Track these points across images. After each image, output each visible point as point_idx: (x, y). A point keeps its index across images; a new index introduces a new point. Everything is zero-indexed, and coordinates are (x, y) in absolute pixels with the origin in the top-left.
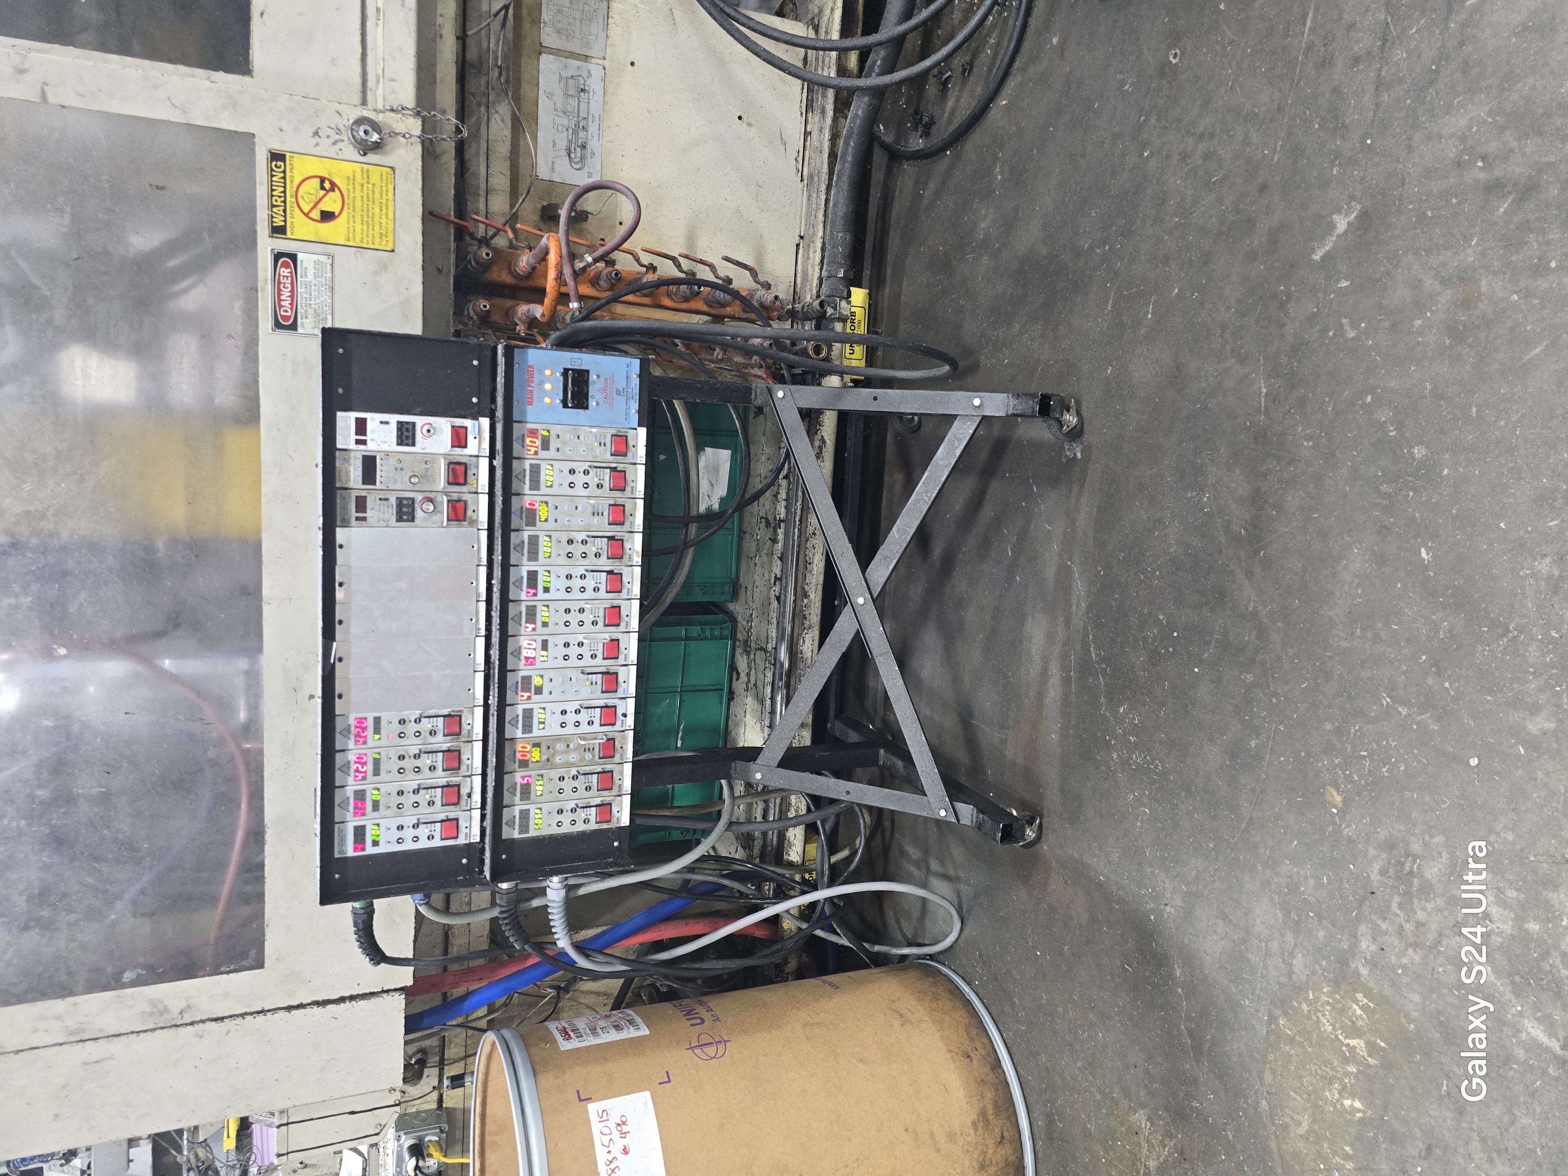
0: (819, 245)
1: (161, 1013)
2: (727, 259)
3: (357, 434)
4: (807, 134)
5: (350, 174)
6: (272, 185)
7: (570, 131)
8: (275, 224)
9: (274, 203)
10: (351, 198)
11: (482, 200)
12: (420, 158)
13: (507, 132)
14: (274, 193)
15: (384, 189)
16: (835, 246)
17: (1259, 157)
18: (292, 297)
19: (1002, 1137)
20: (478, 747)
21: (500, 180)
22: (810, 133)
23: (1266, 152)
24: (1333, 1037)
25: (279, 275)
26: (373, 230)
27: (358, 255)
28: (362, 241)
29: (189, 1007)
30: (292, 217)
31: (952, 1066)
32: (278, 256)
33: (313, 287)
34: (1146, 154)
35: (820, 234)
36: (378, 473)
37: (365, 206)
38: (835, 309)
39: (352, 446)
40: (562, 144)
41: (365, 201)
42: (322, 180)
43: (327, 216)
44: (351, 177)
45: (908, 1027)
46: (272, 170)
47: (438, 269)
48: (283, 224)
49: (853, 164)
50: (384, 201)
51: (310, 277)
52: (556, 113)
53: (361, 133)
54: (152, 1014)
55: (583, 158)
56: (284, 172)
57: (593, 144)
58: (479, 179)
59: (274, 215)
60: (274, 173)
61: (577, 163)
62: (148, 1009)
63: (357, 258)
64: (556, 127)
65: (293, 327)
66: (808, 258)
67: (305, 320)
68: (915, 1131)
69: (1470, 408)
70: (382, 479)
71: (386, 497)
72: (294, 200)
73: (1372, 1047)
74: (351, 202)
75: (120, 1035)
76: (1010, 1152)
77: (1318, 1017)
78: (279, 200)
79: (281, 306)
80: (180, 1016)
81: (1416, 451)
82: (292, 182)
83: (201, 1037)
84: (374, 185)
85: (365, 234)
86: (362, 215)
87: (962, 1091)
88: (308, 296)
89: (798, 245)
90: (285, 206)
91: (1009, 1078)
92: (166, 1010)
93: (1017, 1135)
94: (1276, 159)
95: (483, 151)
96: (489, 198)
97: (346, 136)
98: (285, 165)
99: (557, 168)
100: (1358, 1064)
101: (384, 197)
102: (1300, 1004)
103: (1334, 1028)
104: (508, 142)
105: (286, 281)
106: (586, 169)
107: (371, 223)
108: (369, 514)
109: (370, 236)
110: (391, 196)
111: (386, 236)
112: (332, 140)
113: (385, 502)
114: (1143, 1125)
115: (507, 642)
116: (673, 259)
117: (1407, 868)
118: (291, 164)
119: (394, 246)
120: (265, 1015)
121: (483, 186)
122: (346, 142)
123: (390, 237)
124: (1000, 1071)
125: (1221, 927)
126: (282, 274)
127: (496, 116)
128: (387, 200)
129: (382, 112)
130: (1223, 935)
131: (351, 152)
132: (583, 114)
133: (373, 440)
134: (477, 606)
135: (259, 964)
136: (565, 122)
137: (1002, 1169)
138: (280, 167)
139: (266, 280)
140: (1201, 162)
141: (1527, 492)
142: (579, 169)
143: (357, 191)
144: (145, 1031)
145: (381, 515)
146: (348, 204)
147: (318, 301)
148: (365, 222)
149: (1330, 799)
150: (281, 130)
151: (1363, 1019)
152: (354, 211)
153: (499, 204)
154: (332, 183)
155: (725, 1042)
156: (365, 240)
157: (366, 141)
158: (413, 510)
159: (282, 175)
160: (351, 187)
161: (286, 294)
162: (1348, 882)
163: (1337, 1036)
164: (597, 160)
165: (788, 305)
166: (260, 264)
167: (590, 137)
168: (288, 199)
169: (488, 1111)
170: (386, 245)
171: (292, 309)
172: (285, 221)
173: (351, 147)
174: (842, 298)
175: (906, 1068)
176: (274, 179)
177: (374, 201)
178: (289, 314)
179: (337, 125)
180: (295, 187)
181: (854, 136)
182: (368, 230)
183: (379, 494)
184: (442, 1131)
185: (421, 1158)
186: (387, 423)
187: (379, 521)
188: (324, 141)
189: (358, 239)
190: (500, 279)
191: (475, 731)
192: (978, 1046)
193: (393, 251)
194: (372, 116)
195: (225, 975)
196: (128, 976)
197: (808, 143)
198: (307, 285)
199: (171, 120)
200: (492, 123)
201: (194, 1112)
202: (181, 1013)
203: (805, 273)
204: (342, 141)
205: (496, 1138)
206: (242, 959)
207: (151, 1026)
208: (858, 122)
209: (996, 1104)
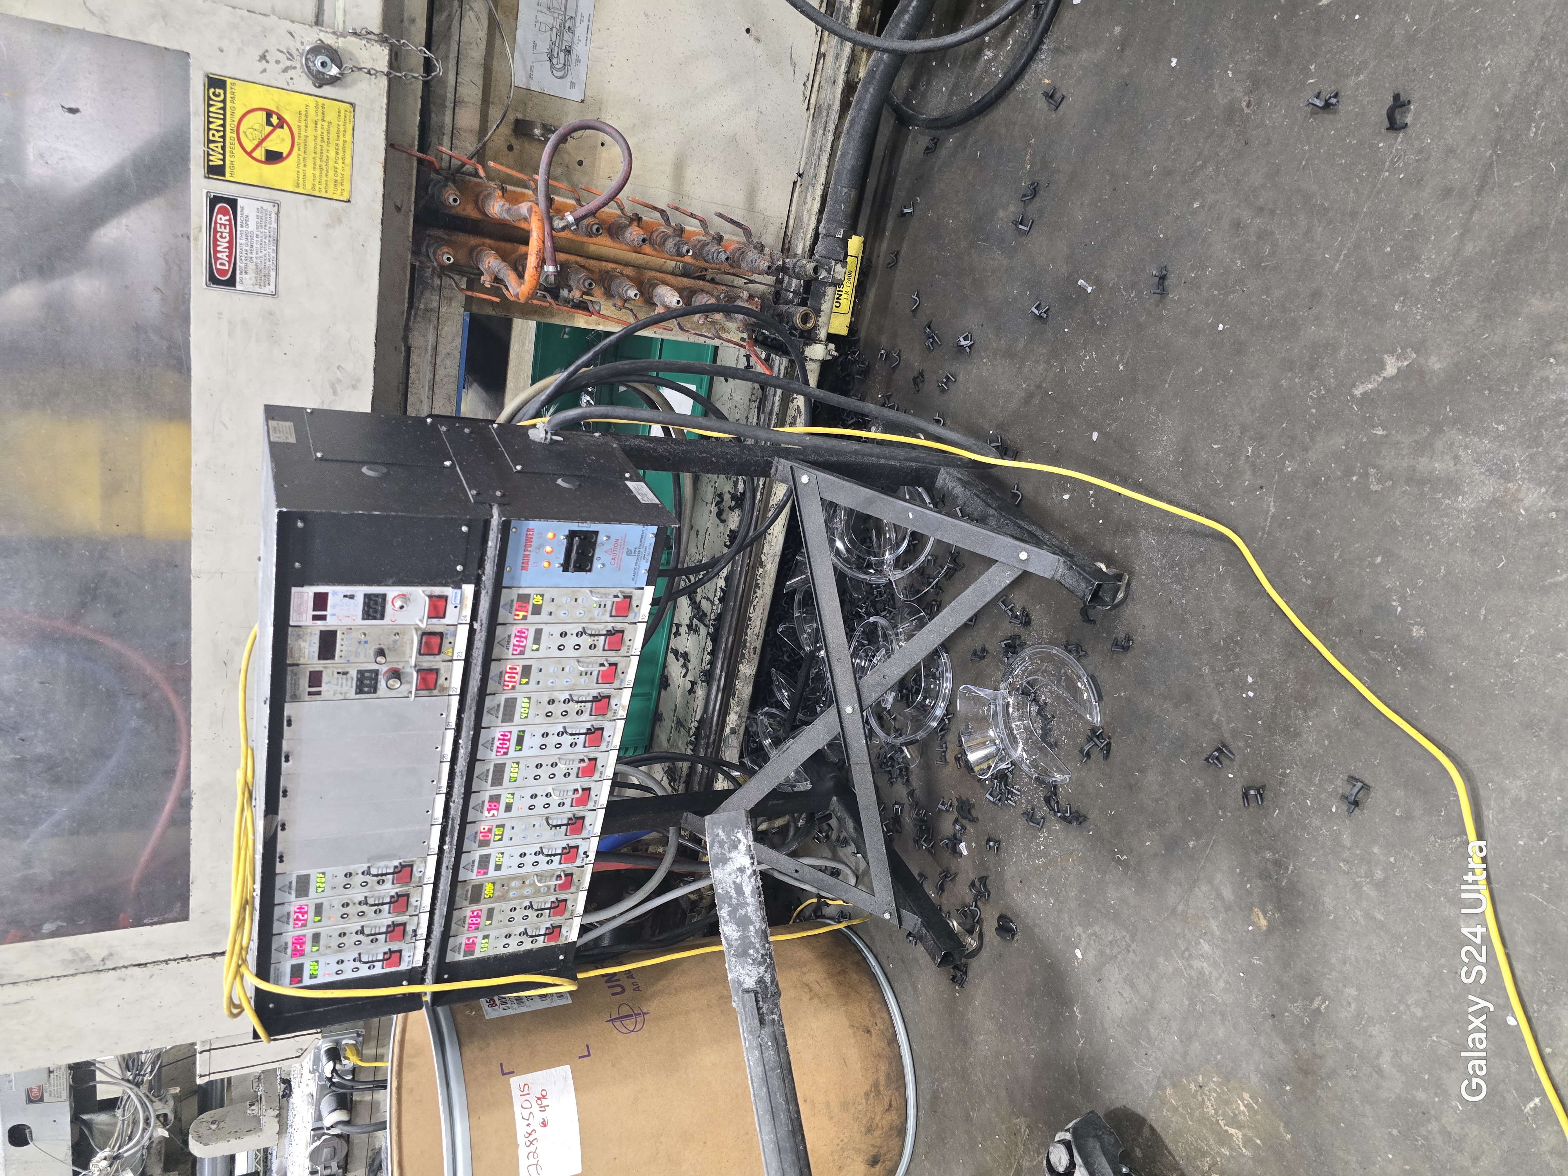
0: (819, 192)
1: (82, 961)
2: (720, 215)
3: (314, 610)
4: (821, 56)
5: (303, 109)
6: (209, 117)
7: (554, 30)
8: (211, 163)
9: (211, 138)
10: (303, 138)
11: (449, 113)
12: (385, 94)
13: (483, 34)
14: (211, 126)
15: (342, 128)
16: (837, 202)
17: (1319, 258)
18: (230, 248)
19: (890, 1105)
20: (428, 890)
21: (471, 92)
22: (824, 55)
23: (1327, 256)
24: (1214, 1120)
25: (216, 223)
26: (326, 175)
27: (309, 204)
28: (313, 188)
29: (111, 955)
30: (233, 156)
31: (852, 1041)
32: (214, 201)
33: (255, 238)
34: (1195, 206)
35: (822, 179)
36: (338, 647)
37: (319, 147)
38: (829, 272)
39: (310, 622)
40: (544, 47)
41: (319, 142)
42: (269, 114)
43: (273, 157)
44: (304, 113)
45: (816, 1001)
46: (209, 99)
47: (397, 207)
48: (221, 163)
49: (869, 114)
50: (341, 143)
51: (252, 227)
52: (539, 8)
53: (318, 63)
54: (72, 961)
55: (566, 65)
56: (224, 101)
57: (579, 49)
58: (446, 87)
59: (211, 152)
60: (211, 102)
61: (559, 70)
62: (69, 957)
63: (306, 208)
64: (538, 25)
65: (231, 282)
66: (805, 203)
67: (244, 276)
68: (813, 1101)
69: (1481, 608)
70: (342, 654)
71: (346, 670)
72: (235, 135)
73: (1247, 1141)
74: (302, 142)
75: (40, 979)
76: (895, 1118)
77: (1203, 1100)
78: (217, 135)
79: (217, 259)
80: (102, 963)
81: (1415, 630)
82: (233, 114)
83: (124, 980)
84: (330, 123)
85: (317, 180)
86: (314, 158)
87: (859, 1065)
88: (248, 248)
89: (795, 183)
90: (224, 142)
91: (902, 1052)
92: (88, 957)
93: (904, 1104)
94: (1337, 268)
95: (453, 54)
96: (457, 110)
97: (299, 62)
98: (225, 94)
99: (535, 74)
100: (1232, 1149)
101: (342, 138)
102: (1189, 1083)
103: (1216, 1111)
104: (483, 46)
105: (223, 230)
106: (569, 77)
107: (324, 167)
108: (324, 688)
109: (323, 182)
110: (349, 138)
111: (342, 184)
112: (282, 66)
113: (344, 676)
114: (1023, 1130)
115: (470, 797)
116: (662, 212)
117: (1316, 1004)
118: (232, 93)
119: (350, 196)
120: (189, 961)
121: (450, 96)
122: (299, 70)
123: (346, 186)
124: (895, 1045)
125: (1127, 992)
126: (219, 221)
127: (471, 13)
128: (345, 141)
129: (343, 35)
130: (1128, 1000)
131: (305, 83)
132: (570, 13)
133: (334, 615)
134: (440, 767)
135: (184, 917)
136: (550, 20)
137: (886, 1133)
138: (219, 96)
139: (201, 227)
140: (1254, 239)
141: (1516, 711)
142: (561, 78)
143: (309, 129)
144: (66, 976)
145: (338, 688)
146: (299, 144)
147: (260, 254)
148: (317, 166)
149: (1256, 920)
150: (222, 51)
151: (1245, 1115)
152: (305, 152)
153: (468, 118)
154: (280, 117)
155: (644, 1014)
156: (317, 188)
157: (323, 74)
158: (376, 683)
159: (221, 105)
160: (303, 124)
161: (223, 245)
162: (1257, 997)
163: (1217, 1121)
164: (582, 68)
165: (779, 260)
166: (193, 207)
167: (576, 40)
168: (228, 134)
169: (407, 1036)
170: (342, 194)
171: (229, 262)
172: (224, 160)
173: (303, 75)
174: (837, 261)
175: (811, 1042)
176: (212, 109)
177: (329, 143)
178: (226, 268)
179: (288, 49)
180: (237, 120)
181: (875, 82)
182: (321, 176)
183: (337, 668)
184: (359, 1035)
185: (338, 1062)
186: (352, 597)
187: (335, 694)
188: (272, 67)
189: (309, 186)
190: (465, 213)
191: (427, 876)
192: (879, 1021)
193: (349, 201)
194: (329, 40)
195: (148, 927)
196: (47, 928)
197: (820, 66)
198: (248, 236)
199: (87, 29)
200: (466, 22)
201: (116, 1044)
202: (103, 960)
203: (799, 219)
204: (295, 68)
205: (414, 1060)
206: (166, 913)
207: (73, 971)
208: (882, 67)
209: (888, 1076)
